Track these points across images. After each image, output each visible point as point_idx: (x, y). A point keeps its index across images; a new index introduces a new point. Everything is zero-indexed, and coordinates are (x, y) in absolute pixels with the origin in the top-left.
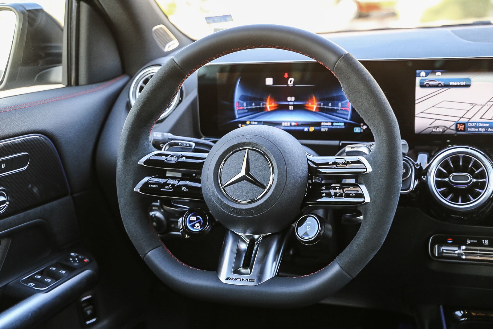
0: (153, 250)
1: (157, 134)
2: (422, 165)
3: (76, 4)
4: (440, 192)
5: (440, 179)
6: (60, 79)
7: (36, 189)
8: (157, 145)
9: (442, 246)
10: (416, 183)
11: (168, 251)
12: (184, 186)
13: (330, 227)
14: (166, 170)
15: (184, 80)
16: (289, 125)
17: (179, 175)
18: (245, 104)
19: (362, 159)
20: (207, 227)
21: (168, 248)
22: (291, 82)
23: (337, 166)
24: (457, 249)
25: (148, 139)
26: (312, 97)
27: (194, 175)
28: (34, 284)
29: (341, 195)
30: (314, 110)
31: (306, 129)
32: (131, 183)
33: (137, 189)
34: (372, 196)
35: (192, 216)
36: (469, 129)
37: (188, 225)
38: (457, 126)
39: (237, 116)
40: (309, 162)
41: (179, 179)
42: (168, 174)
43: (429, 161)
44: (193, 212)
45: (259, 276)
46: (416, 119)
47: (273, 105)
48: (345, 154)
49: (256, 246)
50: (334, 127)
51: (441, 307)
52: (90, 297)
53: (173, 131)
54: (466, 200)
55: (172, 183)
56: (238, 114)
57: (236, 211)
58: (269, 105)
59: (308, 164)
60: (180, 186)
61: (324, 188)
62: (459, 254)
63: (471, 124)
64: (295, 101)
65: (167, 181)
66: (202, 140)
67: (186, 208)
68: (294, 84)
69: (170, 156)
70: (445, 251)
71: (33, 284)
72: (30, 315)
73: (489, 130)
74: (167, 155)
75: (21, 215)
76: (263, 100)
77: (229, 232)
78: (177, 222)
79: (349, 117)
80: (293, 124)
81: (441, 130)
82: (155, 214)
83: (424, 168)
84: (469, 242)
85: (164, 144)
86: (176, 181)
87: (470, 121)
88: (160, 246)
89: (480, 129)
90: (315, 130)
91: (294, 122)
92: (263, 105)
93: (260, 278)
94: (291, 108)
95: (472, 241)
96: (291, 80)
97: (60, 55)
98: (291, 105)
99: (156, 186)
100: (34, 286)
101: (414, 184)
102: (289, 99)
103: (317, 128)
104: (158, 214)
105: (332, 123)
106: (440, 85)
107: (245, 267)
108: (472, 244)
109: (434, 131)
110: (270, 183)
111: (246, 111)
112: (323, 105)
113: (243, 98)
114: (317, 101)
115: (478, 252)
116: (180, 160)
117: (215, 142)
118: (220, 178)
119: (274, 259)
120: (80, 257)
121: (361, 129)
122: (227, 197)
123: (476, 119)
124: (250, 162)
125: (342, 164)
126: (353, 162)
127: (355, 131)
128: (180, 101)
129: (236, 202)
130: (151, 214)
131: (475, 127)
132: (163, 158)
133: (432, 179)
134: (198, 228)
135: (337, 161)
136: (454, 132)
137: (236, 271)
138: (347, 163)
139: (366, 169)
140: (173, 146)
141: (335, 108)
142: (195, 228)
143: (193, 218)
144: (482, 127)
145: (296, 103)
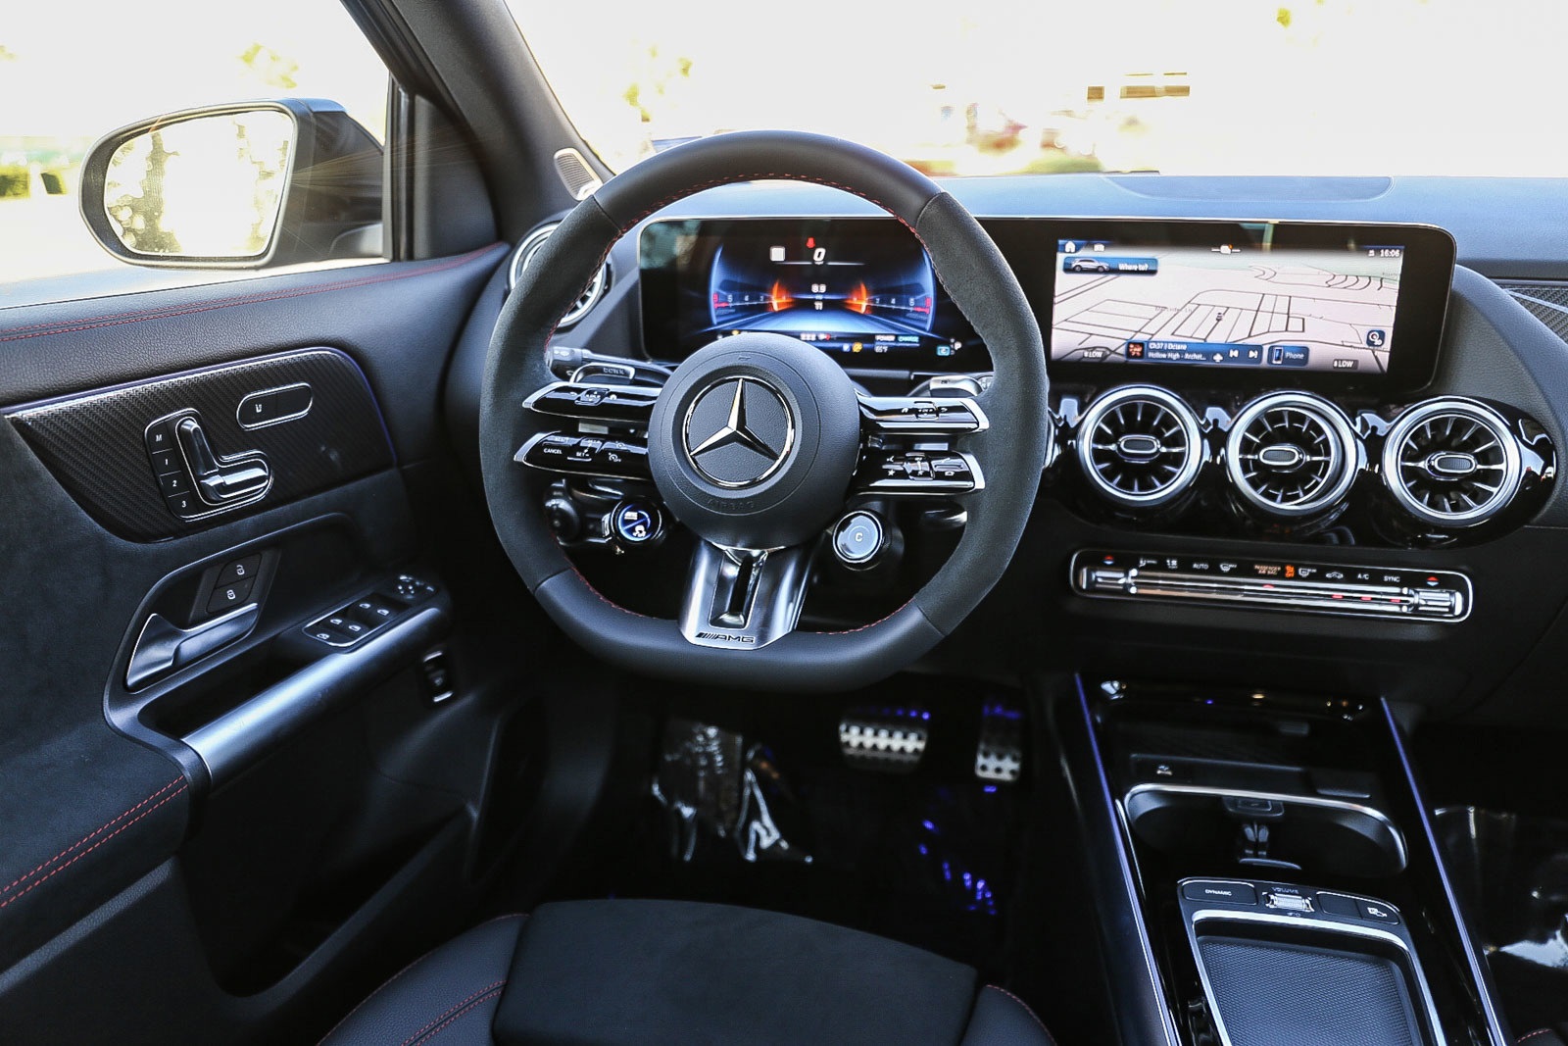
0: (554, 578)
1: (560, 351)
2: (1068, 420)
3: (407, 100)
4: (1100, 470)
5: (1100, 447)
6: (379, 249)
7: (336, 454)
8: (561, 370)
9: (1095, 571)
10: (1057, 452)
11: (582, 578)
12: (614, 451)
13: (899, 534)
14: (577, 421)
15: (614, 242)
16: (814, 339)
17: (604, 430)
18: (730, 298)
19: (969, 403)
20: (659, 533)
21: (582, 573)
22: (819, 256)
23: (917, 417)
24: (1121, 575)
25: (542, 358)
26: (860, 287)
27: (632, 431)
28: (328, 636)
29: (926, 474)
30: (863, 310)
31: (846, 347)
32: (507, 445)
33: (520, 456)
34: (990, 477)
35: (630, 510)
36: (1151, 355)
37: (620, 528)
38: (1128, 348)
39: (715, 321)
40: (862, 408)
41: (604, 438)
42: (582, 428)
43: (1081, 412)
44: (629, 502)
45: (762, 631)
46: (1054, 331)
47: (784, 299)
48: (929, 393)
49: (754, 573)
50: (899, 345)
51: (1077, 676)
52: (439, 654)
53: (593, 345)
54: (1146, 486)
55: (589, 445)
56: (717, 316)
57: (718, 503)
58: (777, 301)
59: (861, 412)
60: (605, 453)
61: (891, 459)
62: (1125, 585)
63: (1154, 344)
64: (826, 293)
65: (580, 442)
66: (649, 365)
67: (618, 495)
68: (826, 259)
69: (585, 392)
70: (1100, 580)
71: (325, 636)
72: (320, 695)
73: (1187, 356)
74: (579, 391)
75: (299, 504)
76: (766, 289)
77: (702, 543)
78: (599, 522)
79: (928, 327)
80: (822, 337)
81: (1099, 354)
82: (557, 505)
83: (1073, 425)
84: (1142, 563)
85: (574, 369)
86: (598, 442)
87: (1153, 339)
88: (565, 570)
89: (1170, 355)
90: (863, 350)
91: (825, 333)
92: (765, 299)
93: (763, 635)
94: (819, 306)
95: (1149, 562)
96: (820, 253)
97: (378, 202)
98: (819, 300)
99: (559, 452)
100: (328, 640)
101: (1052, 453)
102: (815, 288)
103: (867, 345)
104: (563, 505)
105: (897, 336)
106: (1100, 269)
107: (734, 611)
108: (1148, 567)
109: (1086, 355)
110: (787, 448)
111: (733, 311)
112: (881, 302)
113: (727, 286)
114: (869, 293)
115: (1160, 582)
116: (606, 400)
117: (673, 369)
118: (687, 435)
119: (791, 599)
120: (418, 583)
121: (951, 349)
122: (700, 474)
123: (1164, 335)
124: (746, 407)
125: (929, 413)
126: (951, 409)
127: (939, 354)
128: (606, 292)
129: (715, 483)
130: (549, 504)
131: (1162, 351)
132: (573, 396)
133: (1085, 447)
134: (640, 535)
135: (919, 406)
136: (1123, 359)
137: (716, 622)
138: (938, 411)
139: (978, 424)
140: (591, 373)
141: (903, 308)
142: (635, 534)
143: (632, 515)
144: (1174, 351)
145: (828, 297)
